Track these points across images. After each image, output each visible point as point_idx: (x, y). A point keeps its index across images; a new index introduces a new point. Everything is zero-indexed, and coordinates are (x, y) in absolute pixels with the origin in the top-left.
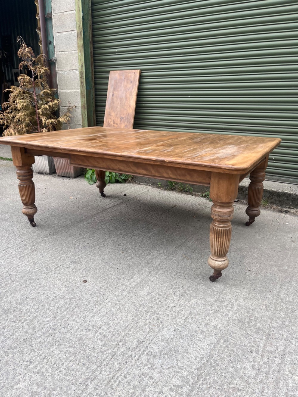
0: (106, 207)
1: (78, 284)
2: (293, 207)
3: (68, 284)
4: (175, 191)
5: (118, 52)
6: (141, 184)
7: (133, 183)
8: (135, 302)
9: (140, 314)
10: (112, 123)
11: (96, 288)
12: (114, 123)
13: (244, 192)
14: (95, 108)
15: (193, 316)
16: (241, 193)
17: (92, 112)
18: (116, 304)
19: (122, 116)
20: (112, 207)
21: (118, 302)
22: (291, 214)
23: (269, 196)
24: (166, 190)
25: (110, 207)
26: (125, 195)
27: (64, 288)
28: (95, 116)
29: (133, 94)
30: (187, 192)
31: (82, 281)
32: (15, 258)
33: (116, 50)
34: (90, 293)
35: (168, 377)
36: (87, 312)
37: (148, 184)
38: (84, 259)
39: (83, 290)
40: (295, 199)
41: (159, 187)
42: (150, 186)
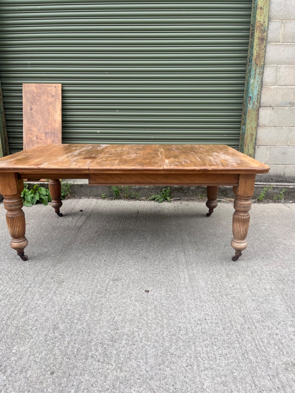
0: (76, 225)
1: (144, 295)
2: (222, 197)
3: (135, 298)
4: (122, 200)
5: (30, 64)
6: (82, 198)
7: (72, 198)
8: (204, 292)
9: (219, 299)
10: (34, 139)
11: (164, 293)
12: (37, 138)
13: (183, 191)
14: (5, 124)
15: (252, 288)
16: (182, 192)
17: (2, 128)
18: (194, 299)
19: (46, 131)
20: (83, 224)
21: (194, 297)
22: (224, 202)
23: (204, 191)
24: (112, 199)
25: (82, 225)
26: (81, 211)
27: (137, 303)
28: (6, 133)
29: (56, 108)
30: (133, 198)
31: (144, 292)
32: (49, 295)
33: (29, 62)
34: (164, 299)
35: (284, 329)
36: (180, 312)
37: (90, 197)
38: (120, 275)
39: (154, 298)
40: (223, 190)
41: (104, 198)
42: (92, 198)
